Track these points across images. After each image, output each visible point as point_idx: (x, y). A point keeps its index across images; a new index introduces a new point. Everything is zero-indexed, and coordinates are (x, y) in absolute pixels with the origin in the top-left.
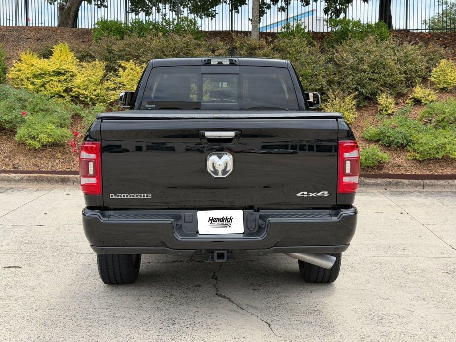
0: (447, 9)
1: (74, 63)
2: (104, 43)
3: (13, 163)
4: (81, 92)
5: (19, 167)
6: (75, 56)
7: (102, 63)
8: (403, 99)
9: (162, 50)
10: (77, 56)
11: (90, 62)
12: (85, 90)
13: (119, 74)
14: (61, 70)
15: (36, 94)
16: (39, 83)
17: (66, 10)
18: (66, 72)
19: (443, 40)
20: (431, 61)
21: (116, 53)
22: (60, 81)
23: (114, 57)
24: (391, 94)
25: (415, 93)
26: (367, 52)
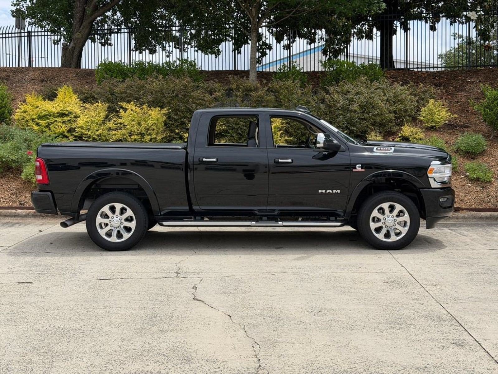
0: (462, 43)
1: (78, 105)
2: (106, 85)
3: (19, 200)
4: (84, 132)
5: (26, 204)
6: (78, 98)
7: (105, 105)
8: (392, 137)
9: (162, 92)
10: (80, 98)
11: (93, 104)
12: (87, 131)
13: (120, 115)
14: (64, 112)
15: (41, 135)
16: (44, 124)
17: (69, 50)
18: (70, 113)
19: (439, 79)
20: (421, 101)
21: (118, 95)
22: (64, 122)
23: (116, 99)
24: (380, 133)
25: (403, 131)
26: (358, 94)
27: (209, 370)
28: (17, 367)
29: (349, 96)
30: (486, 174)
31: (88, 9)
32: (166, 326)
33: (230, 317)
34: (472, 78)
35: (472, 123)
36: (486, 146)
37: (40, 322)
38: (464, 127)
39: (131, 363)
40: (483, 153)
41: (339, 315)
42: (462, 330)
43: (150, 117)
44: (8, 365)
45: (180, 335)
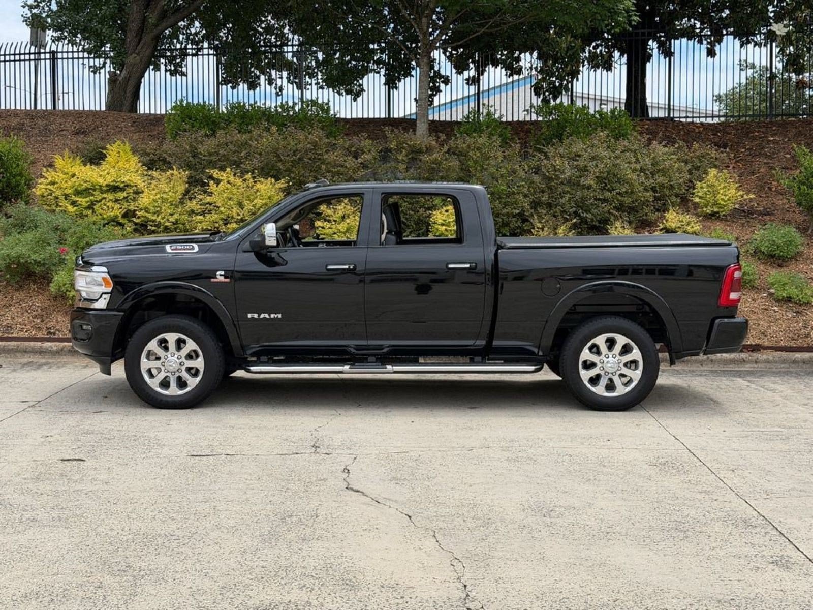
0: (754, 77)
1: (139, 172)
2: (185, 142)
3: (47, 326)
4: (150, 217)
5: (57, 332)
6: (139, 162)
7: (183, 173)
8: (649, 229)
9: (276, 153)
10: (143, 162)
11: (164, 171)
12: (156, 215)
13: (209, 191)
14: (118, 183)
15: (80, 221)
16: (84, 203)
17: (120, 82)
18: (127, 186)
19: (723, 135)
20: (696, 172)
21: (204, 158)
22: (116, 201)
23: (201, 164)
24: (630, 223)
25: (667, 221)
26: (593, 158)
27: (387, 600)
28: (80, 593)
29: (579, 163)
30: (802, 291)
31: (151, 16)
32: (309, 531)
33: (410, 517)
34: (776, 134)
35: (778, 208)
36: (802, 245)
37: (106, 523)
38: (766, 215)
39: (261, 589)
40: (797, 257)
41: (584, 516)
42: (785, 542)
43: (258, 194)
44: (65, 590)
45: (333, 545)
